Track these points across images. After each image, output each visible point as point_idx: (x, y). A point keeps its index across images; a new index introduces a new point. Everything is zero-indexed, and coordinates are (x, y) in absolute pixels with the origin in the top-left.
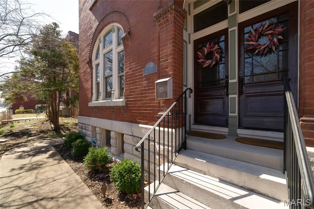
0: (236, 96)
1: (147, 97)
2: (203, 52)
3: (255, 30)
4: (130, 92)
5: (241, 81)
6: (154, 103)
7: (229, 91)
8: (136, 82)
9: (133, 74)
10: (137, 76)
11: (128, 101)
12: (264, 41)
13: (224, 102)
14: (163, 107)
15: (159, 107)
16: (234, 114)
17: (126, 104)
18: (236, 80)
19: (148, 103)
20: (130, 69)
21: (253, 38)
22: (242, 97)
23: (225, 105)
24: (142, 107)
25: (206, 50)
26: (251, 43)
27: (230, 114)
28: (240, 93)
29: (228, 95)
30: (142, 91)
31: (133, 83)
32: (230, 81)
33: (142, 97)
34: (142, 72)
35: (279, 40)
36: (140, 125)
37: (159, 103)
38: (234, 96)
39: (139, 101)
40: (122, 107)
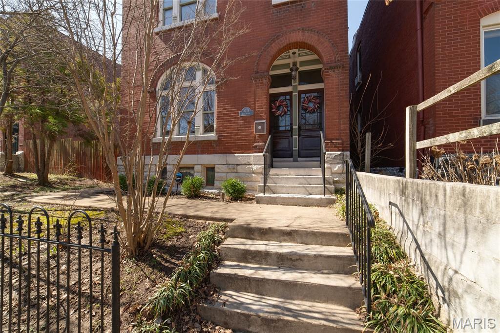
0: (297, 137)
1: (243, 132)
2: (275, 105)
3: (307, 98)
4: (223, 128)
5: (299, 127)
6: (250, 137)
7: (293, 133)
8: (232, 121)
9: (227, 114)
10: (232, 116)
11: (220, 136)
12: (311, 105)
13: (289, 142)
14: (258, 139)
15: (255, 139)
16: (295, 149)
17: (218, 138)
18: (297, 127)
19: (245, 137)
20: (223, 109)
21: (306, 102)
22: (300, 138)
23: (290, 143)
24: (237, 140)
25: (278, 103)
26: (305, 105)
27: (294, 149)
28: (299, 136)
29: (292, 136)
30: (237, 128)
31: (228, 121)
32: (294, 127)
33: (237, 133)
34: (238, 113)
35: (318, 106)
36: (236, 155)
37: (255, 137)
38: (295, 137)
39: (235, 135)
40: (214, 141)
